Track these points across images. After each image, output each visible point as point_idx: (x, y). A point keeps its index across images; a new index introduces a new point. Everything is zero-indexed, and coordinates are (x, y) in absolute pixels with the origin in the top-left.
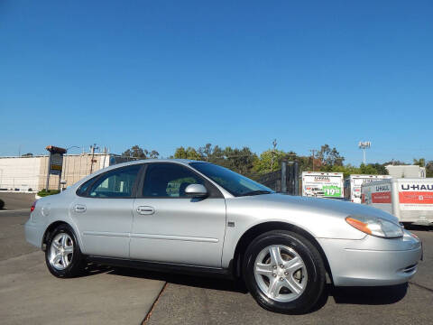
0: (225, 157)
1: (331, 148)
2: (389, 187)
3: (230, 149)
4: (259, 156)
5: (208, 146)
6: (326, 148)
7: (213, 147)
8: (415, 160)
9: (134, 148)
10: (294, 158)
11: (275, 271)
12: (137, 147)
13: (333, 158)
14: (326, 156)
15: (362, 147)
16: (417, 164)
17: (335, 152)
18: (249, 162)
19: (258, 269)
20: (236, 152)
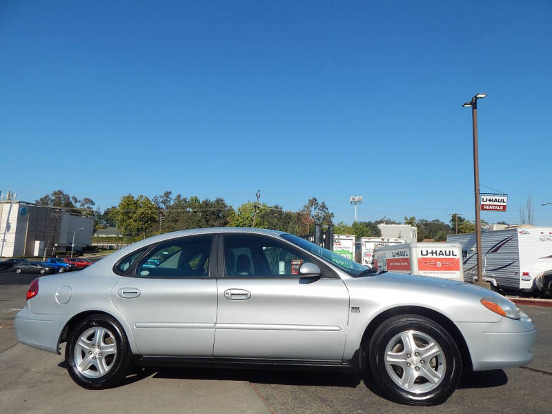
0: (191, 210)
1: (320, 202)
2: (408, 253)
3: (196, 200)
4: (236, 209)
5: (167, 194)
6: (313, 202)
7: (173, 196)
8: (406, 219)
9: (55, 194)
10: (280, 213)
11: (409, 360)
12: (60, 192)
13: (322, 214)
14: (314, 212)
15: (354, 202)
16: (408, 223)
17: (324, 207)
18: (224, 216)
19: (389, 359)
20: (206, 204)
